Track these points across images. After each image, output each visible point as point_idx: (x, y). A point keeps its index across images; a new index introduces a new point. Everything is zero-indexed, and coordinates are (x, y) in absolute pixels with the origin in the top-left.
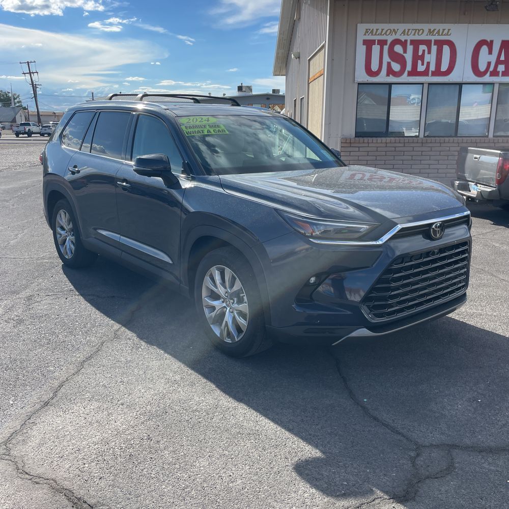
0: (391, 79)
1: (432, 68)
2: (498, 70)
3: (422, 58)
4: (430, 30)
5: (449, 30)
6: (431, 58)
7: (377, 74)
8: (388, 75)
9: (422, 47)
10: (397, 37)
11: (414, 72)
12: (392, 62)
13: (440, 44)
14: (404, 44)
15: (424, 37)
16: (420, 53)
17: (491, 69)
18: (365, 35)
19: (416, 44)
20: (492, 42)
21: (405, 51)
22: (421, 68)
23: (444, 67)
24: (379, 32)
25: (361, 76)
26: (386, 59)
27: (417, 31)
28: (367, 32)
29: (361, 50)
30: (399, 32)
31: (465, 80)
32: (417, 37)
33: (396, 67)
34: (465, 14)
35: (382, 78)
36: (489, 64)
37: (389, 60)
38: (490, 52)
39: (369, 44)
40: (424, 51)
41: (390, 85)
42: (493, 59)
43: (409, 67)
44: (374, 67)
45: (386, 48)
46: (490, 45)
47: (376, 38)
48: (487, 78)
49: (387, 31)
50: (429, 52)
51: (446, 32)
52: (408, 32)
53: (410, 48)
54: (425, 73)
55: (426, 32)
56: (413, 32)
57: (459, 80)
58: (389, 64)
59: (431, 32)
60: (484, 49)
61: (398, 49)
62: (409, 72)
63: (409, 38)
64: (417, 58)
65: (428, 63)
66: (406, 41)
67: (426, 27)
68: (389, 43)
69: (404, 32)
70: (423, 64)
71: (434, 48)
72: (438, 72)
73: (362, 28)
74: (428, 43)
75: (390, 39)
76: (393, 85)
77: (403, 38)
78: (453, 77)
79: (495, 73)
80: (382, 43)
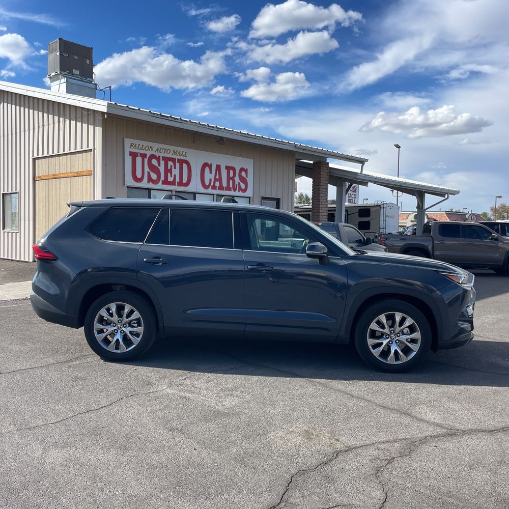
0: (151, 186)
1: (178, 180)
2: (216, 185)
3: (170, 171)
4: (174, 151)
5: (186, 152)
6: (176, 172)
7: (140, 180)
8: (149, 182)
9: (170, 163)
10: (153, 152)
11: (166, 182)
12: (151, 172)
13: (182, 162)
14: (158, 159)
15: (170, 156)
16: (169, 168)
17: (212, 184)
18: (130, 147)
19: (166, 160)
20: (211, 164)
21: (159, 165)
22: (170, 179)
23: (185, 180)
24: (141, 147)
25: (130, 181)
26: (147, 169)
27: (166, 150)
28: (131, 146)
29: (128, 160)
30: (155, 149)
31: (198, 191)
32: (166, 155)
33: (154, 176)
34: (194, 143)
35: (145, 184)
36: (211, 180)
37: (149, 171)
38: (211, 173)
39: (134, 155)
40: (171, 166)
41: (149, 190)
42: (212, 176)
43: (162, 178)
44: (139, 175)
45: (146, 160)
46: (210, 166)
47: (139, 151)
48: (210, 191)
49: (146, 147)
50: (175, 168)
51: (184, 153)
52: (160, 150)
53: (162, 163)
54: (173, 183)
55: (172, 152)
56: (164, 151)
57: (193, 190)
58: (149, 173)
59: (175, 153)
60: (207, 169)
61: (154, 162)
62: (162, 181)
63: (162, 155)
64: (168, 171)
65: (175, 176)
66: (159, 157)
67: (172, 148)
68: (148, 157)
69: (157, 150)
70: (171, 176)
71: (178, 165)
72: (181, 184)
73: (128, 142)
74: (173, 160)
75: (149, 154)
76: (152, 191)
77: (157, 154)
78: (190, 188)
79: (214, 187)
80: (143, 156)
